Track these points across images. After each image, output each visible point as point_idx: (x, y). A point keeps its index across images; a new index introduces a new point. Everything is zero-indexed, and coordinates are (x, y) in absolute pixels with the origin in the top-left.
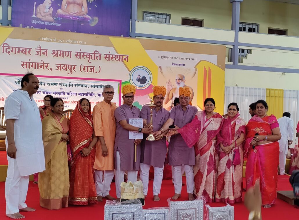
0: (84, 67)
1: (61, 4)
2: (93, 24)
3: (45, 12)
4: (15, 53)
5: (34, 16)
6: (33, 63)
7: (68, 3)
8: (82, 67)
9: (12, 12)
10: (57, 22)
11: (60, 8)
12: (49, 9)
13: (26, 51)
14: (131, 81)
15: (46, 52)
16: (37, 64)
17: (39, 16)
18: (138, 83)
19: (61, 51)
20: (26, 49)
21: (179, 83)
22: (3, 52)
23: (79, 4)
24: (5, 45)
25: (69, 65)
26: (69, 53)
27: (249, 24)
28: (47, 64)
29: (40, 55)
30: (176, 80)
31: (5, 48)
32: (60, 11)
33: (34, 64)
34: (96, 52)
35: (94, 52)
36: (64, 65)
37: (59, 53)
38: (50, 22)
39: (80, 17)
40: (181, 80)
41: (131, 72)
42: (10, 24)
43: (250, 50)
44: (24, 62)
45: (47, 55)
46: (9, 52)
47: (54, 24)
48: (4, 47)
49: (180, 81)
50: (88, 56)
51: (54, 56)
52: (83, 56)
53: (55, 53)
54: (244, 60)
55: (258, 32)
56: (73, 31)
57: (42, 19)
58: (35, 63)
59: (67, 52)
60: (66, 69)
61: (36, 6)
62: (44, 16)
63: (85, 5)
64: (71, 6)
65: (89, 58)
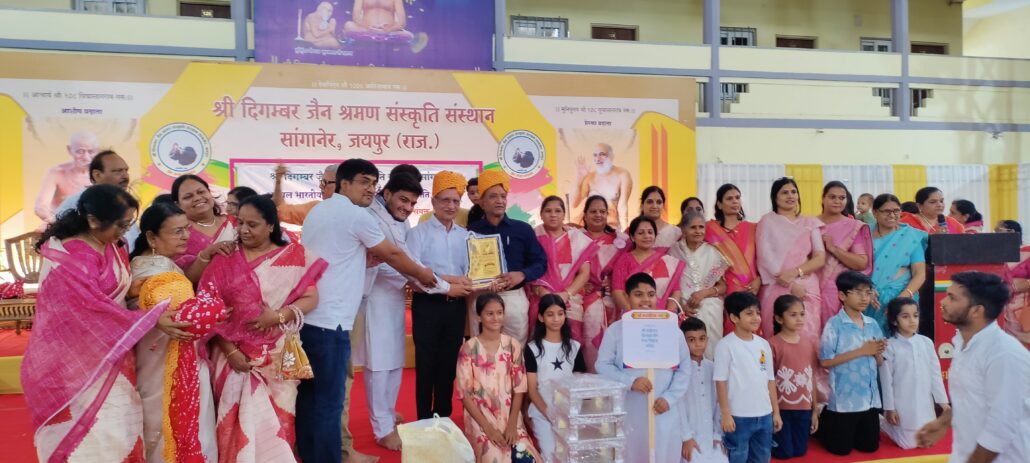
0: (404, 138)
1: (351, 9)
2: (417, 48)
3: (321, 27)
4: (268, 116)
5: (299, 38)
6: (303, 135)
7: (366, 8)
8: (402, 139)
9: (257, 32)
10: (346, 47)
11: (350, 18)
12: (328, 21)
13: (289, 111)
14: (502, 163)
15: (329, 111)
16: (311, 137)
17: (309, 38)
18: (517, 166)
19: (357, 108)
20: (288, 106)
21: (600, 163)
22: (244, 116)
23: (387, 9)
24: (246, 101)
25: (375, 136)
26: (375, 110)
27: (735, 30)
28: (332, 135)
29: (317, 118)
30: (595, 155)
31: (247, 107)
32: (350, 26)
33: (305, 136)
34: (427, 107)
35: (425, 105)
36: (365, 136)
37: (354, 113)
38: (331, 48)
39: (392, 34)
40: (604, 155)
41: (502, 143)
42: (253, 56)
43: (745, 85)
44: (285, 134)
45: (329, 118)
46: (255, 115)
47: (339, 53)
48: (244, 104)
49: (604, 157)
50: (412, 116)
51: (344, 119)
52: (402, 115)
53: (347, 113)
54: (734, 106)
55: (755, 44)
56: (378, 64)
57: (316, 44)
58: (308, 135)
59: (370, 110)
60: (369, 144)
61: (303, 18)
62: (320, 37)
63: (400, 10)
64: (372, 13)
65: (415, 118)
